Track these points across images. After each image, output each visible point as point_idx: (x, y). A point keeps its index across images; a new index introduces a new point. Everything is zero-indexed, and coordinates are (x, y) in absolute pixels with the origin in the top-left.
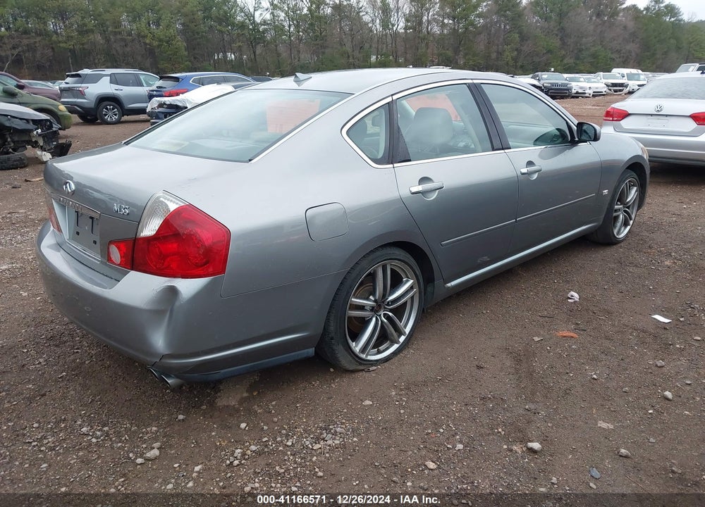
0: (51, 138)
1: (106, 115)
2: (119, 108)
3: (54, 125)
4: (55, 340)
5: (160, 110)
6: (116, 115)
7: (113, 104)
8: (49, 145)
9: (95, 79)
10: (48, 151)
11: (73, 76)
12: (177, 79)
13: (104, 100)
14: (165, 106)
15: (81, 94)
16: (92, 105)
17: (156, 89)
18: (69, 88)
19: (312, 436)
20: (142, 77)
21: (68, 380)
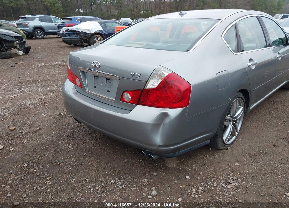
0: (22, 45)
1: (37, 35)
2: (43, 32)
3: (23, 39)
4: (71, 137)
5: (67, 32)
6: (42, 35)
7: (40, 30)
8: (22, 48)
9: (32, 19)
10: (21, 50)
11: (22, 18)
12: (71, 19)
13: (36, 28)
14: (69, 31)
15: (27, 26)
16: (31, 31)
17: (62, 23)
18: (21, 23)
19: (223, 181)
20: (52, 18)
21: (89, 156)
